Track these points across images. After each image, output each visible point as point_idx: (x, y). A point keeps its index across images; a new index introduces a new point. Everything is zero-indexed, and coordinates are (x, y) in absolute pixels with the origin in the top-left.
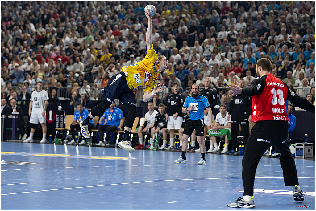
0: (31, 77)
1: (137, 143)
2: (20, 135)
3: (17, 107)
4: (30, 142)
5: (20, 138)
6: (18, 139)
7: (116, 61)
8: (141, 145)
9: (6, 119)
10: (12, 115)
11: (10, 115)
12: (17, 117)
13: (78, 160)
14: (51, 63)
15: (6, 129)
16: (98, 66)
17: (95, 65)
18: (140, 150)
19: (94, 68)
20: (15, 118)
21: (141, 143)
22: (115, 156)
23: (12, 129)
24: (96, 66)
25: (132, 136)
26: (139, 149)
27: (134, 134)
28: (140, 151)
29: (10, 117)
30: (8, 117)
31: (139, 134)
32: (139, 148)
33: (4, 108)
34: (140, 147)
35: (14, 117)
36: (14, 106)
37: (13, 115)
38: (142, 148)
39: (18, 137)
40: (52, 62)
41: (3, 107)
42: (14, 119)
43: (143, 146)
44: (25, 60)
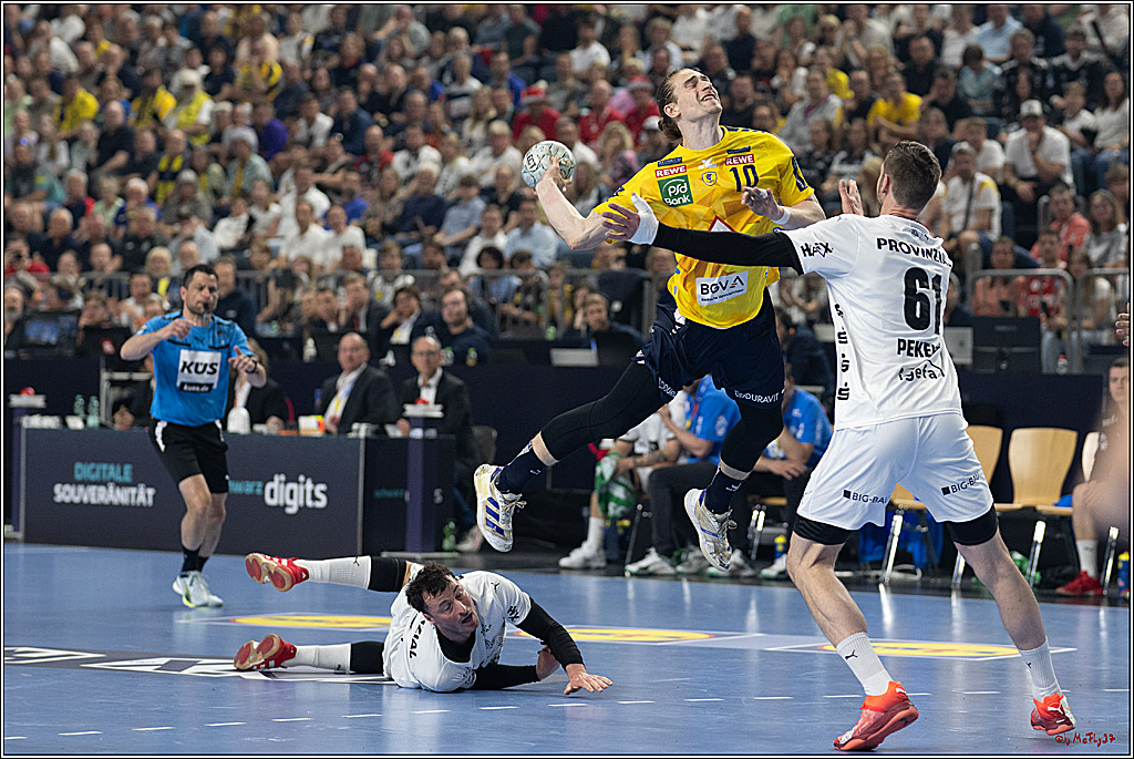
0: (506, 220)
1: (1068, 569)
2: (452, 525)
3: (442, 380)
4: (595, 564)
5: (447, 544)
6: (441, 550)
7: (951, 129)
8: (1090, 579)
9: (377, 443)
10: (408, 419)
11: (394, 423)
12: (432, 433)
13: (754, 659)
14: (615, 142)
15: (378, 494)
16: (862, 158)
17: (843, 154)
18: (1083, 607)
19: (836, 167)
20: (425, 439)
21: (1087, 565)
22: (950, 639)
23: (407, 497)
24: (849, 160)
25: (1040, 528)
26: (1079, 598)
27: (1055, 523)
28: (1084, 613)
29: (394, 432)
30: (385, 433)
31: (1076, 522)
32: (1078, 593)
33: (357, 383)
34: (1085, 589)
35: (418, 433)
36: (432, 375)
37: (414, 422)
38: (1092, 593)
39: (442, 537)
40: (620, 135)
41: (353, 376)
42: (415, 440)
43: (1096, 584)
44: (473, 127)
